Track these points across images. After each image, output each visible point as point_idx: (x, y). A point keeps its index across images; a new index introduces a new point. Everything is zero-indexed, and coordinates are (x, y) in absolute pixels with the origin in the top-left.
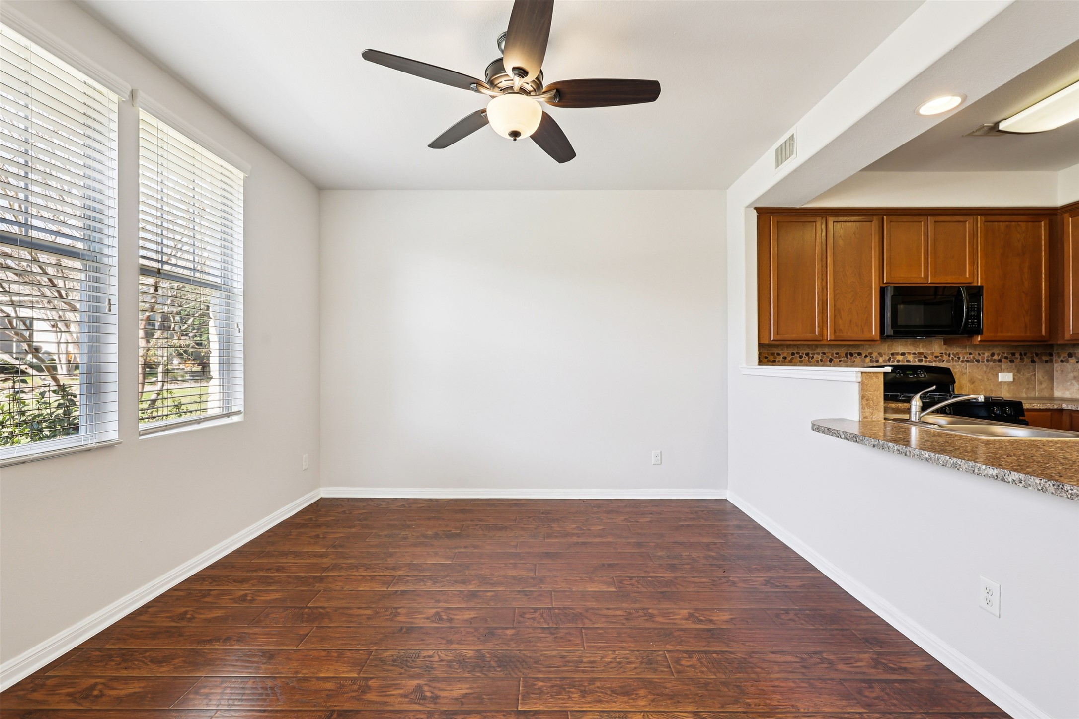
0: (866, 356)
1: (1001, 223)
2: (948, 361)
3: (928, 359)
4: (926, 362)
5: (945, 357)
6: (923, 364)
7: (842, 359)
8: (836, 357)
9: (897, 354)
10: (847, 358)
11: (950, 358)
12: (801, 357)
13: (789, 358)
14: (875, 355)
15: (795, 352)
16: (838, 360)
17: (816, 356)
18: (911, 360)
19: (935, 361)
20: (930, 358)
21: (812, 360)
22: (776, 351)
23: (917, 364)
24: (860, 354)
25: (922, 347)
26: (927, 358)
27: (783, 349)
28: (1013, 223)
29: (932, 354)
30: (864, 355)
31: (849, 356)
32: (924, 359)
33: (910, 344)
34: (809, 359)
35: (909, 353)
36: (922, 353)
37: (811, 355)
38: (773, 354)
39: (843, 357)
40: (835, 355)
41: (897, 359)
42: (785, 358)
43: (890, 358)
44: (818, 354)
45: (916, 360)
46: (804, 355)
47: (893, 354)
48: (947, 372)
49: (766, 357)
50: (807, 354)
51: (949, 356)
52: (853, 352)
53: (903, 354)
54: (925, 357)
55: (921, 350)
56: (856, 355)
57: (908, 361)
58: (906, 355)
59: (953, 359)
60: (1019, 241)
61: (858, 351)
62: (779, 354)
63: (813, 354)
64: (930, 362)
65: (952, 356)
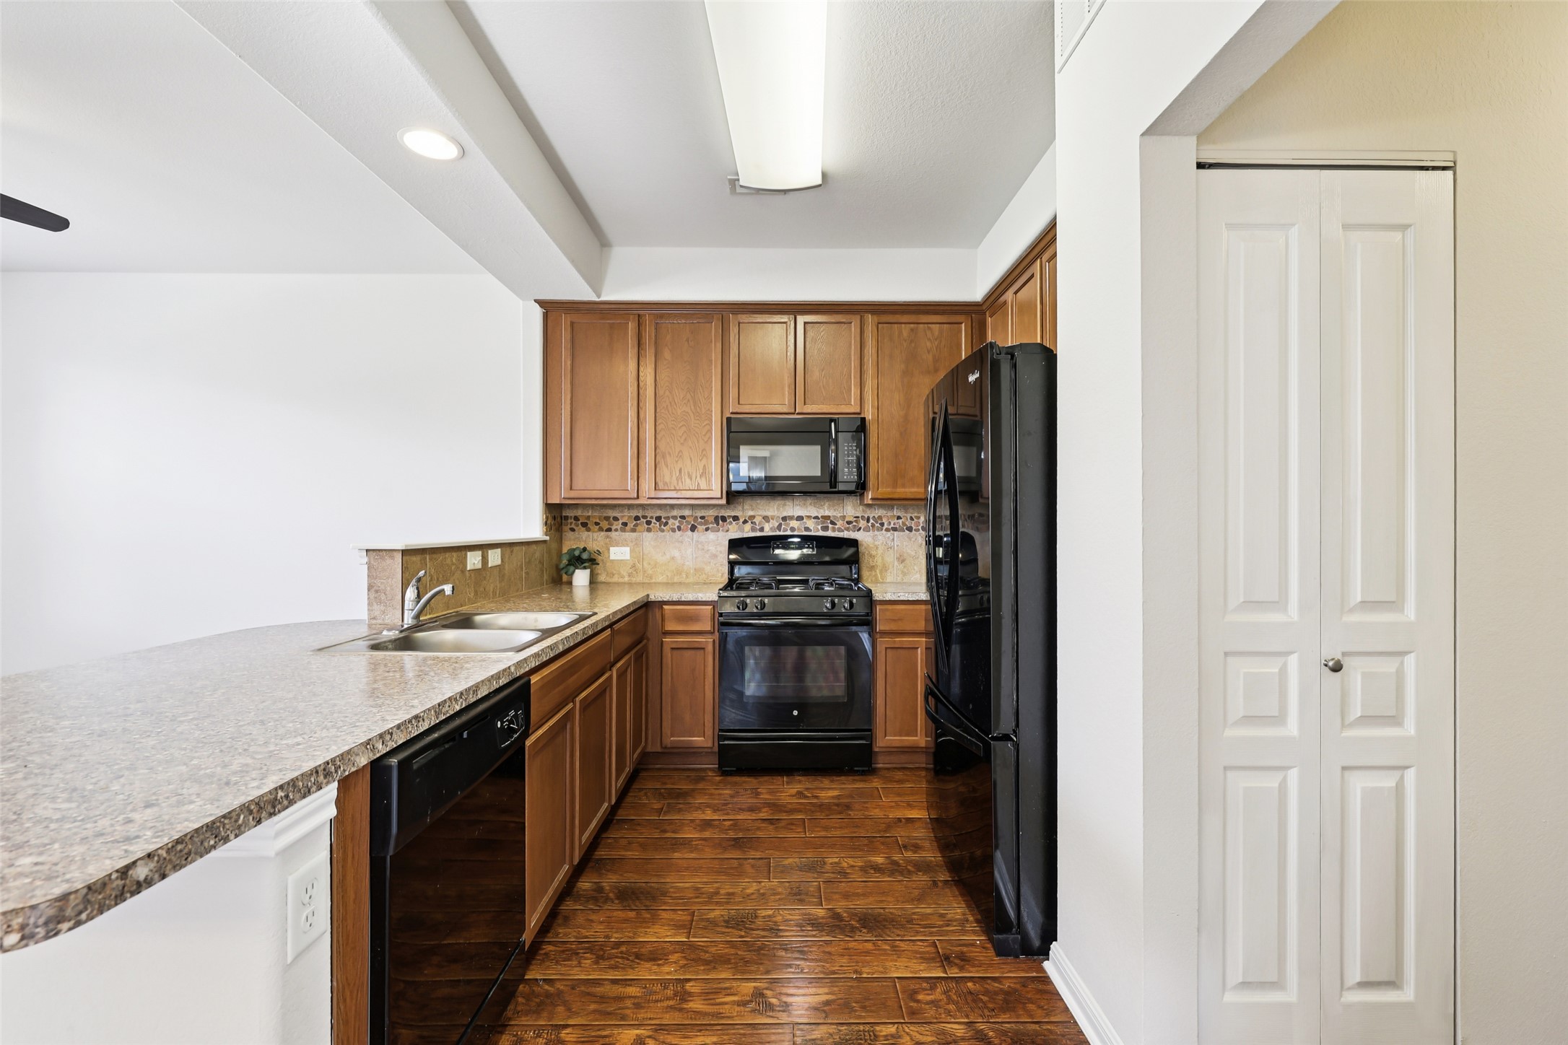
0: (745, 522)
1: (903, 325)
2: (867, 529)
3: (836, 527)
4: (834, 530)
5: (862, 523)
6: (830, 533)
7: (710, 526)
8: (701, 524)
9: (791, 518)
10: (718, 524)
11: (870, 524)
12: (649, 523)
13: (631, 525)
14: (757, 520)
15: (640, 515)
16: (704, 527)
17: (671, 521)
18: (812, 528)
19: (848, 529)
20: (839, 524)
21: (665, 528)
22: (611, 513)
23: (821, 533)
24: (736, 518)
25: (829, 508)
26: (836, 524)
27: (622, 512)
28: (921, 325)
29: (843, 517)
30: (741, 520)
31: (720, 522)
32: (830, 526)
33: (811, 504)
34: (660, 526)
35: (809, 517)
36: (828, 517)
37: (664, 521)
38: (607, 518)
39: (712, 523)
40: (700, 520)
41: (791, 525)
42: (625, 524)
43: (780, 525)
44: (675, 518)
45: (819, 527)
46: (654, 521)
47: (784, 519)
48: (854, 543)
49: (597, 524)
50: (658, 519)
51: (868, 520)
52: (726, 515)
53: (800, 518)
54: (833, 523)
55: (827, 513)
56: (731, 519)
57: (807, 529)
58: (805, 520)
59: (873, 525)
60: (929, 352)
61: (733, 514)
62: (616, 519)
63: (668, 518)
64: (840, 530)
65: (872, 521)
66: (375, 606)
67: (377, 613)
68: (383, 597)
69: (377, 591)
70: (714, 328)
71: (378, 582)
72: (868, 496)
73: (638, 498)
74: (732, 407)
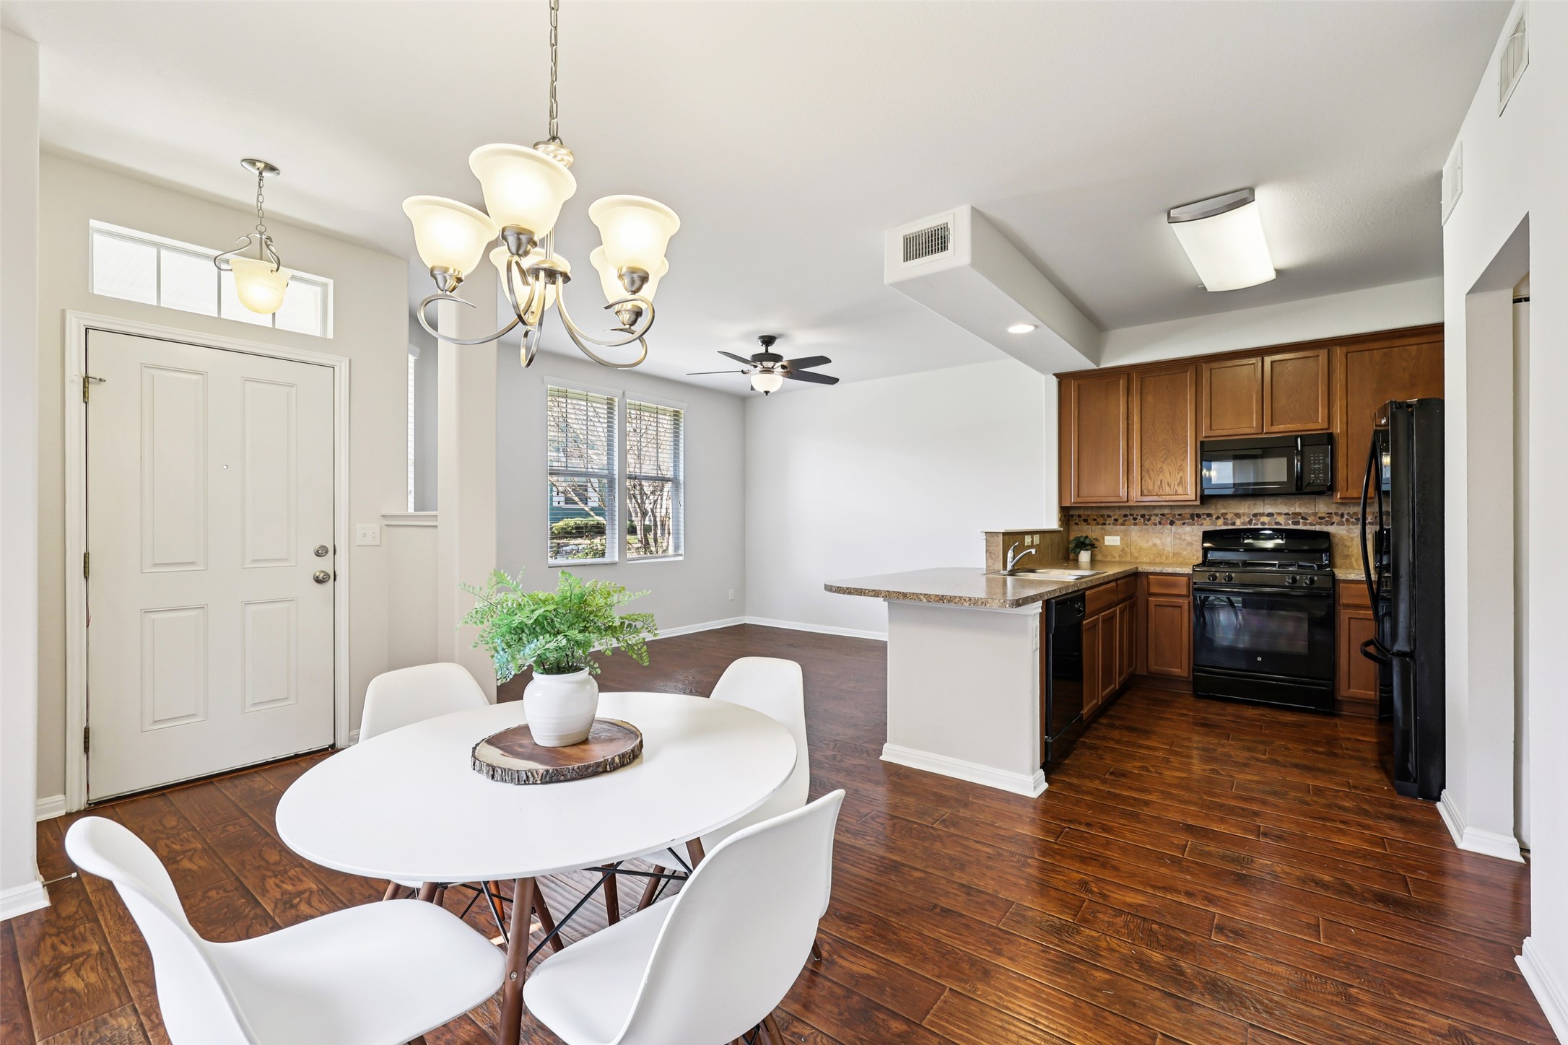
0: (1218, 518)
1: (1375, 351)
2: (1341, 524)
3: (1308, 521)
4: (1305, 524)
5: (1336, 519)
6: (1301, 527)
7: (1187, 521)
8: (1178, 520)
9: (1262, 515)
10: (1193, 520)
11: (1344, 520)
12: (1135, 519)
13: (1121, 521)
14: (1229, 516)
15: (1128, 513)
16: (1181, 522)
17: (1153, 518)
18: (1282, 523)
19: (1320, 524)
20: (1311, 519)
21: (1148, 523)
22: (1106, 512)
23: (1292, 527)
24: (1209, 515)
25: (1300, 507)
26: (1308, 520)
27: (1114, 511)
28: (1396, 349)
29: (1315, 514)
30: (1214, 517)
31: (1196, 518)
32: (1301, 521)
33: (1281, 503)
34: (1144, 521)
35: (1280, 514)
36: (1300, 514)
37: (1148, 517)
38: (1102, 516)
39: (1188, 519)
40: (1177, 517)
41: (1262, 520)
42: (1116, 520)
43: (1251, 520)
44: (1156, 515)
45: (1290, 522)
46: (1139, 517)
47: (1255, 515)
48: (1326, 536)
49: (1095, 520)
50: (1143, 516)
51: (1342, 516)
52: (1201, 513)
53: (1270, 515)
54: (1303, 518)
55: (1298, 510)
56: (1205, 516)
57: (1278, 523)
58: (1275, 516)
59: (1347, 520)
60: (1404, 370)
61: (1207, 512)
62: (1109, 516)
63: (1150, 515)
64: (1311, 524)
65: (1346, 517)
66: (990, 561)
67: (990, 564)
68: (993, 556)
69: (990, 553)
70: (1189, 376)
71: (991, 548)
72: (1337, 496)
73: (1128, 501)
74: (1204, 432)
